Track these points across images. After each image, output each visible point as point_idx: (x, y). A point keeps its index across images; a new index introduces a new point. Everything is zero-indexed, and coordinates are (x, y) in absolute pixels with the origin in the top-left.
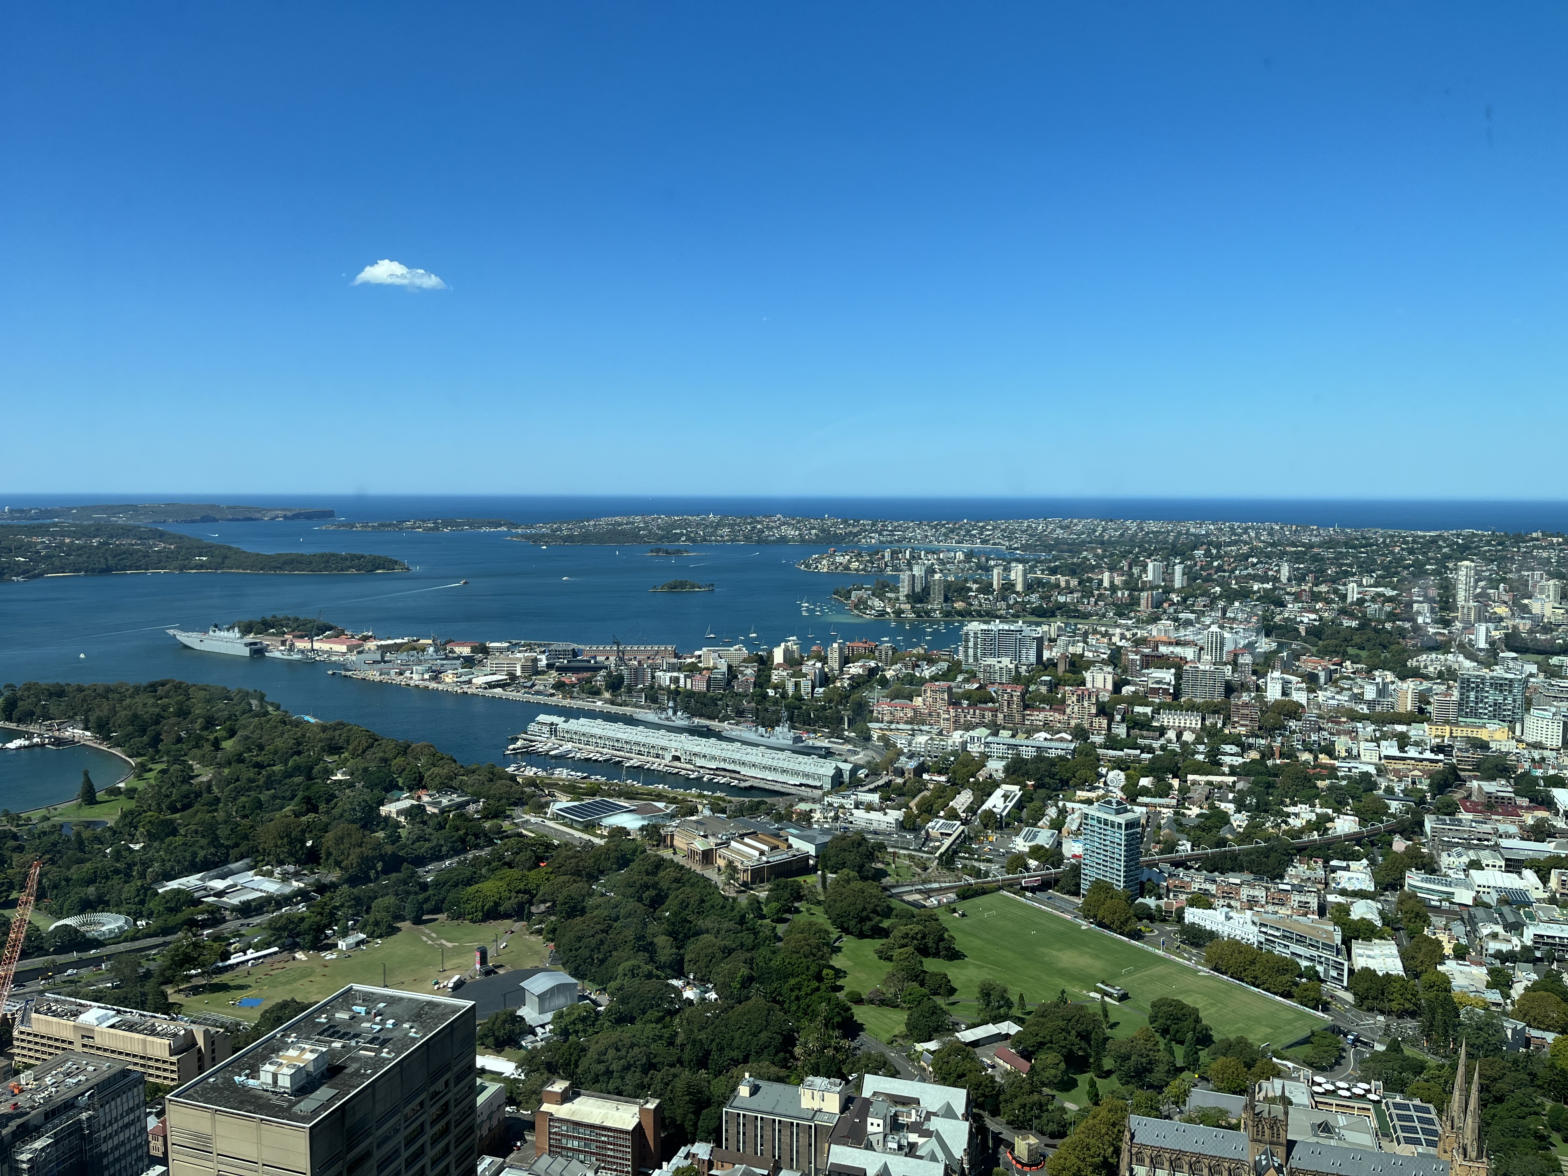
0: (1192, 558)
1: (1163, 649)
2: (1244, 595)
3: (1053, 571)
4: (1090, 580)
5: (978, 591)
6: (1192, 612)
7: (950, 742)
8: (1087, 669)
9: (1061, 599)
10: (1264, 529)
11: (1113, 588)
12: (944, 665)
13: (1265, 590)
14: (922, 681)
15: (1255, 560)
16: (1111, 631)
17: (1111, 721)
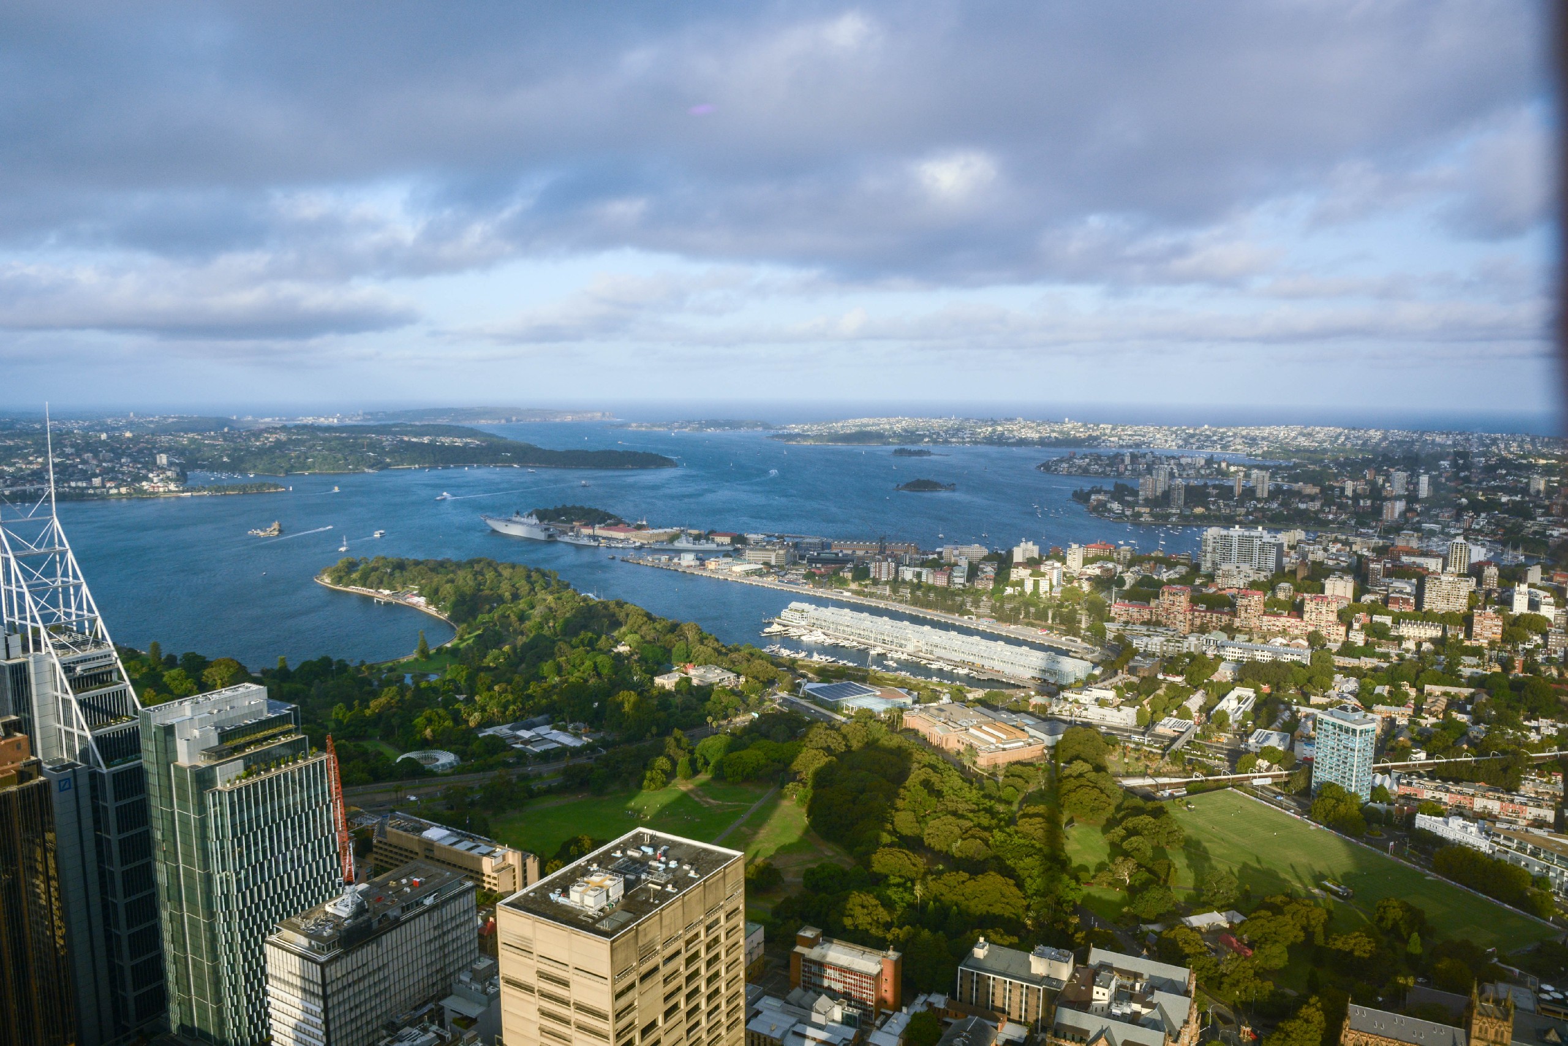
0: (1438, 468)
1: (1405, 559)
2: (1490, 506)
3: (1295, 479)
4: (1332, 488)
5: (1218, 496)
6: (1436, 523)
7: (1186, 644)
8: (1327, 577)
9: (1302, 506)
10: (1514, 441)
11: (1356, 497)
12: (1182, 570)
13: (1514, 502)
14: (1160, 584)
15: (1504, 472)
16: (1351, 539)
17: (1349, 627)
